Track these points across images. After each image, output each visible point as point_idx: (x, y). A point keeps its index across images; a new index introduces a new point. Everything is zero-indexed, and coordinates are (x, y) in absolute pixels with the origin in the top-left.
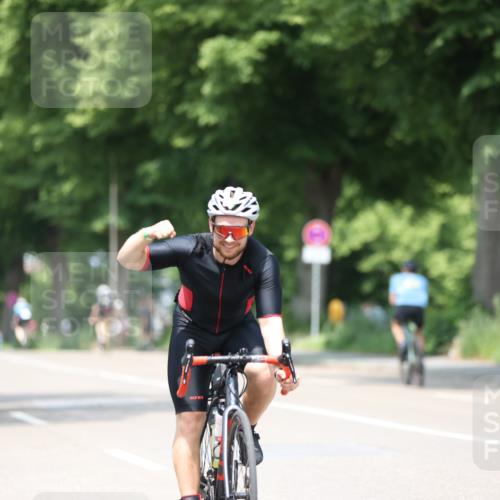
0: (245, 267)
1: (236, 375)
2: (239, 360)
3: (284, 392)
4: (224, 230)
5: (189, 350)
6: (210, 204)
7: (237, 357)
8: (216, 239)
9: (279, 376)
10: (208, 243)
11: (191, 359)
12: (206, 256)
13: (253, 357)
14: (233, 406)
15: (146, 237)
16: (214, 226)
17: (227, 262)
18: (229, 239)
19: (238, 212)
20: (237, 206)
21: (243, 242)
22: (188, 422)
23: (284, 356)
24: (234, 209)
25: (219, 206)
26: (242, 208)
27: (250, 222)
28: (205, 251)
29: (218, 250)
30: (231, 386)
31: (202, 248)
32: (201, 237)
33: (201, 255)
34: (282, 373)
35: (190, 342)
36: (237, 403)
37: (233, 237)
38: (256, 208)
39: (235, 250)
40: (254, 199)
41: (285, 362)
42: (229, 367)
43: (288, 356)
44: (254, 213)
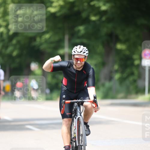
0: (84, 71)
1: (80, 106)
2: (80, 102)
5: (64, 99)
6: (73, 51)
7: (80, 100)
8: (74, 62)
9: (93, 106)
10: (72, 64)
11: (65, 102)
12: (71, 67)
13: (85, 100)
14: (79, 116)
15: (52, 61)
16: (74, 58)
18: (79, 62)
19: (82, 53)
20: (81, 51)
21: (83, 63)
22: (66, 122)
23: (94, 100)
24: (80, 52)
25: (76, 51)
26: (83, 52)
27: (85, 57)
28: (71, 66)
29: (75, 66)
30: (78, 110)
31: (70, 65)
32: (70, 62)
33: (69, 67)
34: (94, 105)
35: (64, 96)
36: (81, 115)
37: (80, 61)
38: (87, 52)
39: (80, 66)
40: (87, 49)
41: (95, 102)
42: (78, 104)
43: (95, 100)
44: (87, 54)
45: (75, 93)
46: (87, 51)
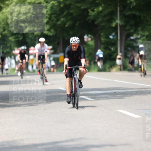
3: (85, 73)
6: (70, 41)
7: (76, 67)
14: (75, 76)
18: (75, 47)
25: (72, 41)
27: (78, 43)
30: (75, 73)
34: (84, 70)
36: (76, 76)
46: (79, 40)
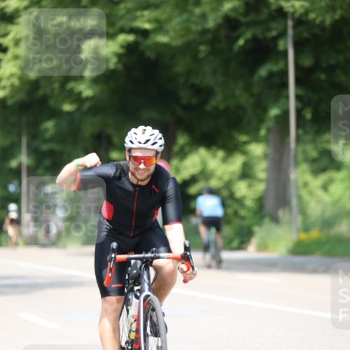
1: (149, 269)
3: (185, 281)
4: (137, 159)
5: (114, 251)
6: (127, 140)
7: (149, 255)
9: (182, 269)
10: (125, 169)
11: (115, 257)
12: (123, 179)
13: (162, 255)
14: (147, 292)
15: (78, 166)
16: (130, 157)
17: (140, 183)
18: (142, 166)
20: (148, 141)
21: (152, 168)
22: (111, 304)
23: (186, 254)
24: (145, 143)
25: (134, 141)
26: (151, 142)
27: (157, 153)
28: (123, 176)
29: (133, 174)
30: (145, 277)
31: (120, 173)
32: (120, 165)
33: (119, 178)
34: (184, 267)
35: (114, 245)
36: (150, 289)
37: (145, 164)
38: (162, 142)
39: (146, 174)
40: (161, 135)
41: (186, 258)
42: (143, 263)
43: (188, 253)
44: (161, 146)
45: (133, 237)
46: (161, 139)
